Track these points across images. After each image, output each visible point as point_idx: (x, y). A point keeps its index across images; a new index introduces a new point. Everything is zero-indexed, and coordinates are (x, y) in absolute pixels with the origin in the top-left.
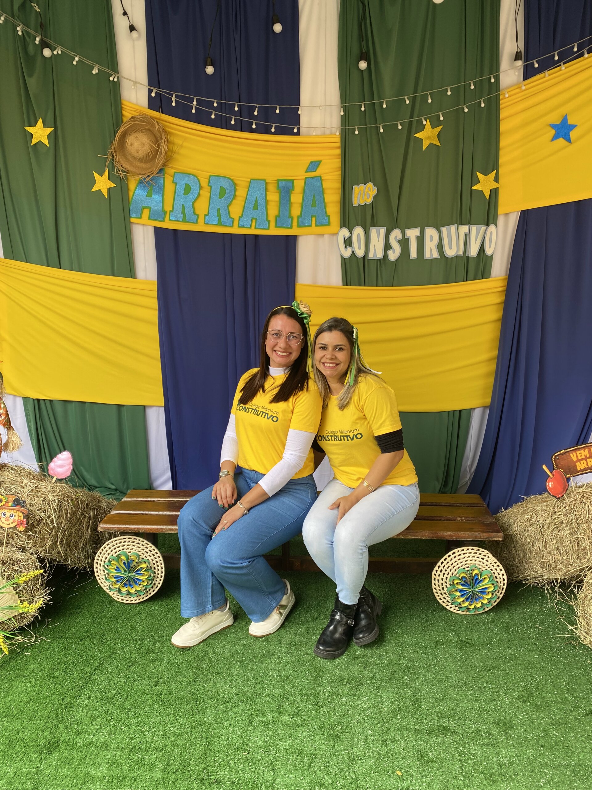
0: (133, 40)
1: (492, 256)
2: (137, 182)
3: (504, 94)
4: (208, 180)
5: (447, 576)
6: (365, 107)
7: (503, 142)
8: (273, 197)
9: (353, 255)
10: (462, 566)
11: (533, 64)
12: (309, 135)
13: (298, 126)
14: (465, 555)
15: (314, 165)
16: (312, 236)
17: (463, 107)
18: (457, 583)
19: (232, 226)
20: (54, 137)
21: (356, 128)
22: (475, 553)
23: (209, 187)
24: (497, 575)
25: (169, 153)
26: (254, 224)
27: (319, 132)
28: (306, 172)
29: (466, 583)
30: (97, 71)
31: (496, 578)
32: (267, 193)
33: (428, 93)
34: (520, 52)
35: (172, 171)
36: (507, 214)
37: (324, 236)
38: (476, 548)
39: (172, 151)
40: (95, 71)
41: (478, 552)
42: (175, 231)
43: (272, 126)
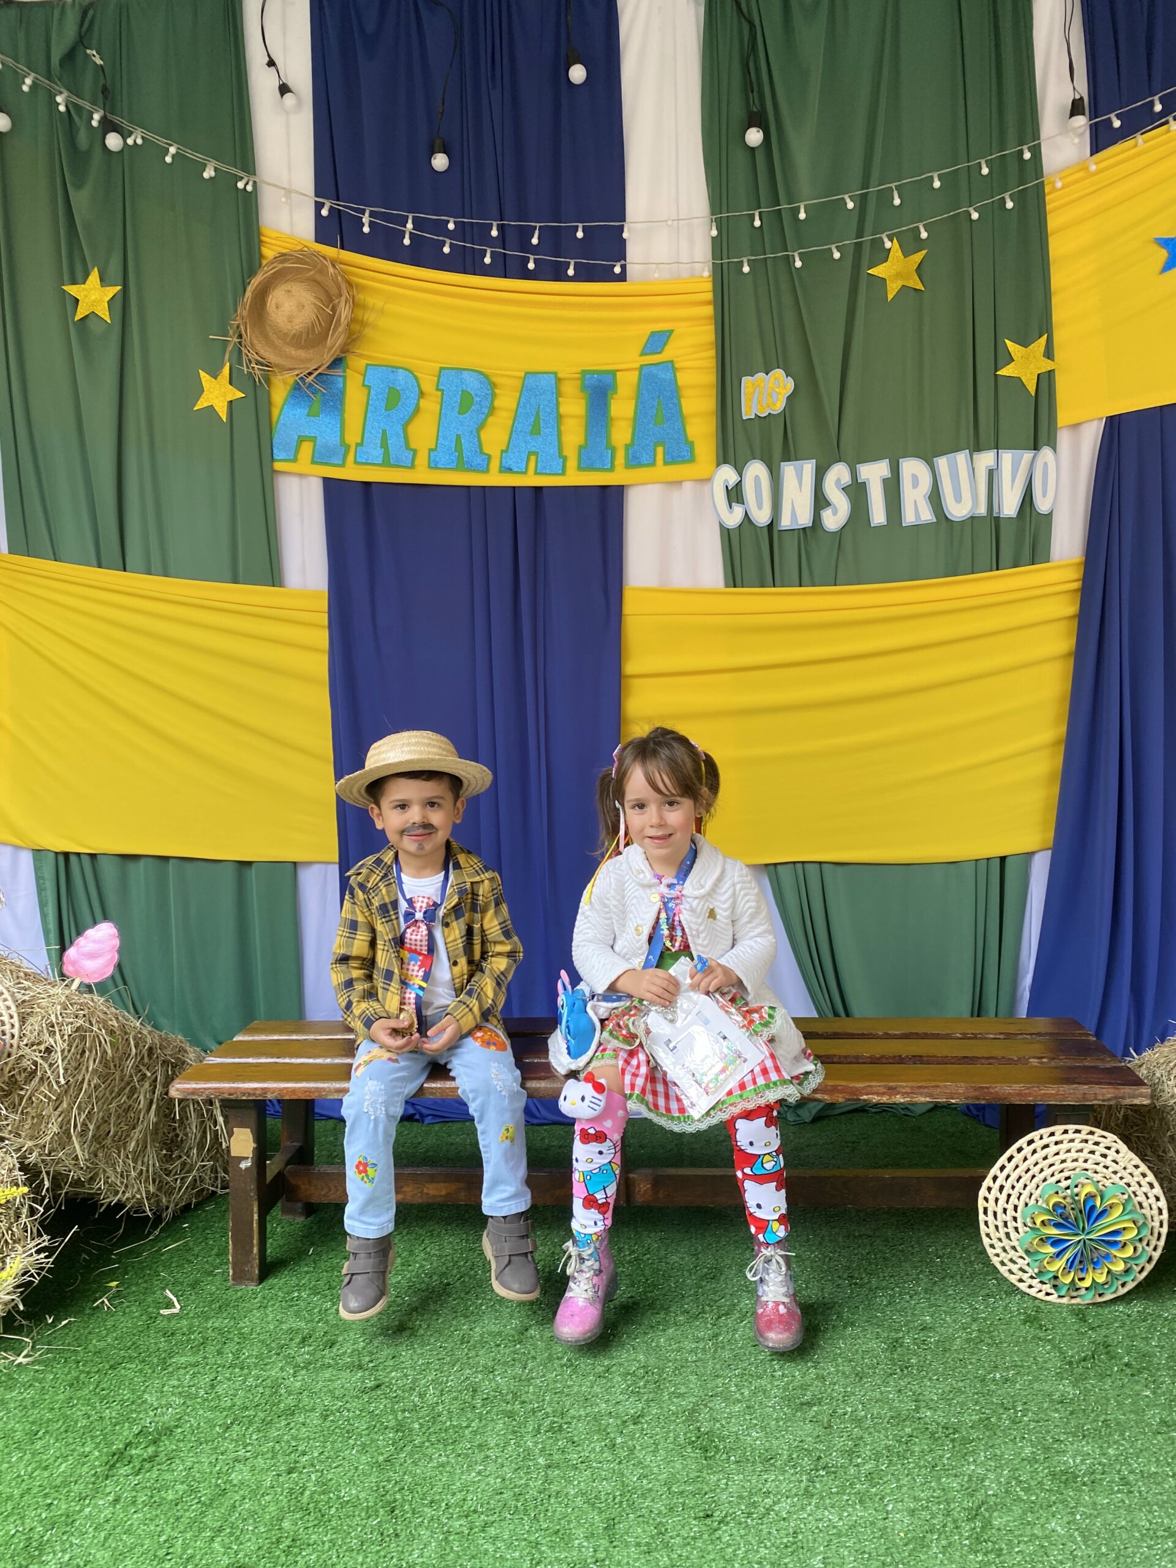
0: (287, 113)
1: (1051, 514)
2: (288, 387)
3: (1054, 183)
4: (436, 379)
5: (1016, 1202)
6: (761, 219)
7: (1057, 279)
8: (574, 407)
9: (746, 522)
10: (1053, 1175)
11: (1109, 121)
12: (648, 281)
13: (623, 262)
14: (1059, 1146)
15: (657, 341)
16: (658, 486)
17: (968, 211)
18: (1043, 1222)
19: (486, 471)
20: (122, 305)
21: (745, 260)
22: (1082, 1141)
23: (439, 393)
24: (1141, 1198)
25: (355, 327)
26: (532, 465)
27: (667, 271)
28: (643, 354)
29: (1066, 1219)
30: (213, 174)
31: (1140, 1204)
32: (560, 399)
33: (893, 185)
34: (1081, 99)
36: (1075, 427)
37: (684, 484)
38: (1086, 1129)
39: (363, 324)
40: (208, 173)
41: (1089, 1137)
42: (367, 484)
43: (569, 263)
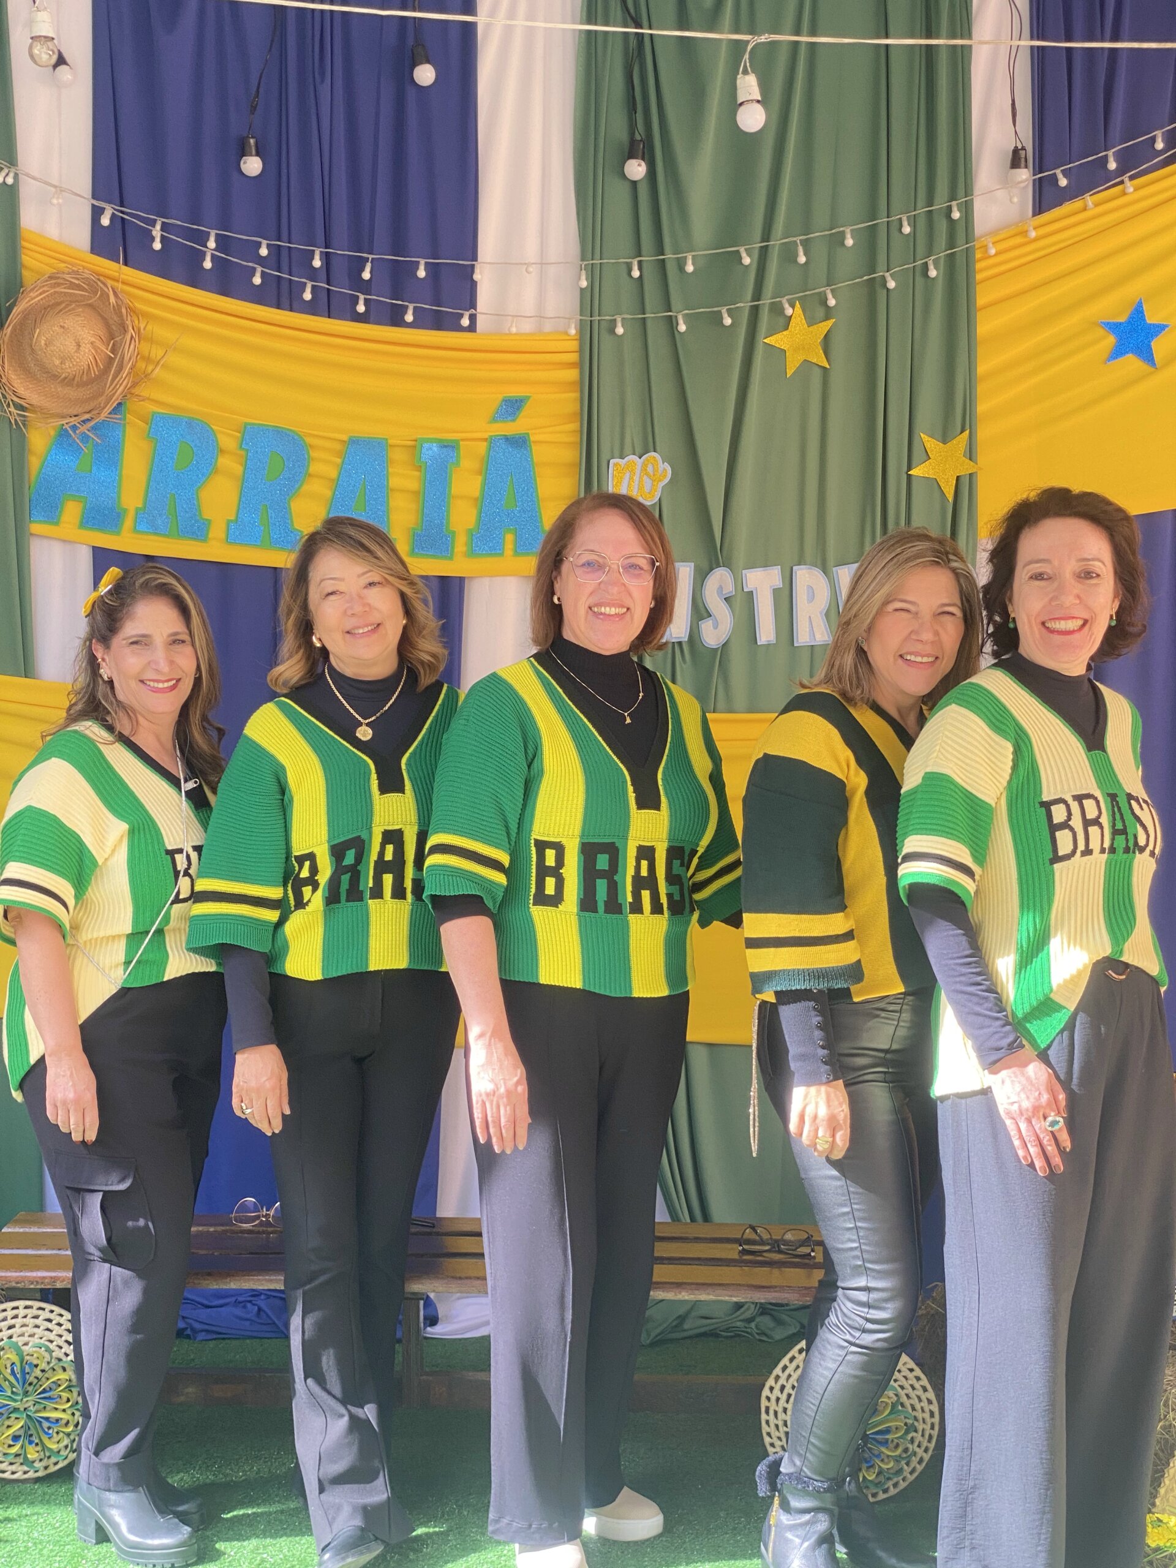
2: (53, 434)
3: (985, 248)
4: (239, 435)
6: (640, 269)
7: (984, 364)
8: (405, 480)
11: (1055, 178)
12: (500, 332)
13: (473, 311)
15: (513, 407)
16: (507, 578)
17: (883, 276)
21: (619, 319)
23: (243, 452)
25: (143, 365)
31: (913, 1408)
32: (388, 469)
33: (798, 239)
34: (1023, 148)
35: (147, 409)
39: (148, 360)
43: (407, 307)
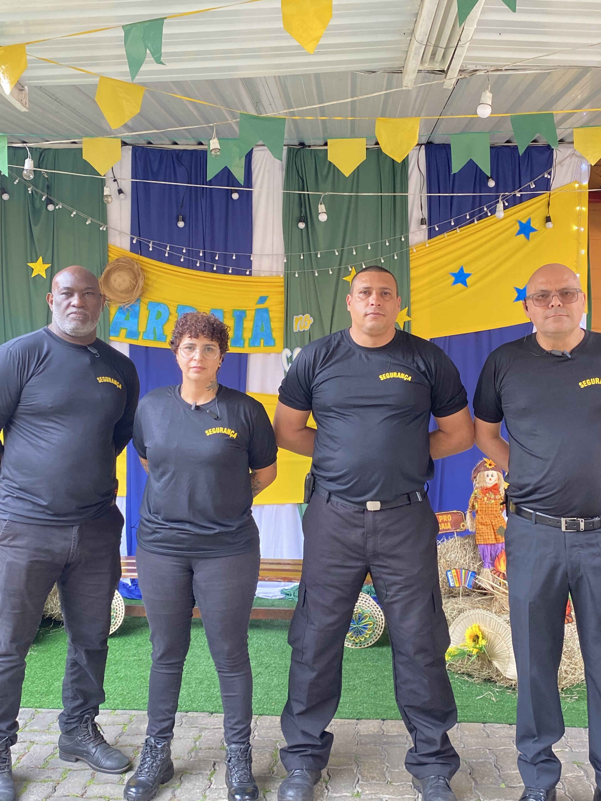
0: (121, 200)
2: (117, 308)
3: (412, 249)
4: (176, 309)
6: (303, 256)
7: (413, 286)
11: (435, 228)
12: (260, 277)
13: (250, 269)
15: (263, 300)
16: (260, 355)
17: (380, 259)
20: (51, 271)
21: (297, 272)
24: (376, 615)
25: (145, 287)
27: (267, 274)
28: (256, 304)
30: (90, 223)
31: (376, 617)
33: (353, 247)
34: (424, 218)
35: (147, 300)
37: (271, 354)
39: (147, 285)
40: (88, 222)
42: (147, 347)
43: (229, 268)
